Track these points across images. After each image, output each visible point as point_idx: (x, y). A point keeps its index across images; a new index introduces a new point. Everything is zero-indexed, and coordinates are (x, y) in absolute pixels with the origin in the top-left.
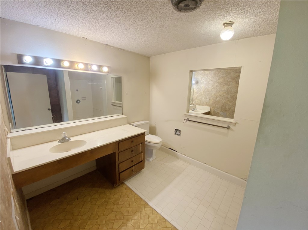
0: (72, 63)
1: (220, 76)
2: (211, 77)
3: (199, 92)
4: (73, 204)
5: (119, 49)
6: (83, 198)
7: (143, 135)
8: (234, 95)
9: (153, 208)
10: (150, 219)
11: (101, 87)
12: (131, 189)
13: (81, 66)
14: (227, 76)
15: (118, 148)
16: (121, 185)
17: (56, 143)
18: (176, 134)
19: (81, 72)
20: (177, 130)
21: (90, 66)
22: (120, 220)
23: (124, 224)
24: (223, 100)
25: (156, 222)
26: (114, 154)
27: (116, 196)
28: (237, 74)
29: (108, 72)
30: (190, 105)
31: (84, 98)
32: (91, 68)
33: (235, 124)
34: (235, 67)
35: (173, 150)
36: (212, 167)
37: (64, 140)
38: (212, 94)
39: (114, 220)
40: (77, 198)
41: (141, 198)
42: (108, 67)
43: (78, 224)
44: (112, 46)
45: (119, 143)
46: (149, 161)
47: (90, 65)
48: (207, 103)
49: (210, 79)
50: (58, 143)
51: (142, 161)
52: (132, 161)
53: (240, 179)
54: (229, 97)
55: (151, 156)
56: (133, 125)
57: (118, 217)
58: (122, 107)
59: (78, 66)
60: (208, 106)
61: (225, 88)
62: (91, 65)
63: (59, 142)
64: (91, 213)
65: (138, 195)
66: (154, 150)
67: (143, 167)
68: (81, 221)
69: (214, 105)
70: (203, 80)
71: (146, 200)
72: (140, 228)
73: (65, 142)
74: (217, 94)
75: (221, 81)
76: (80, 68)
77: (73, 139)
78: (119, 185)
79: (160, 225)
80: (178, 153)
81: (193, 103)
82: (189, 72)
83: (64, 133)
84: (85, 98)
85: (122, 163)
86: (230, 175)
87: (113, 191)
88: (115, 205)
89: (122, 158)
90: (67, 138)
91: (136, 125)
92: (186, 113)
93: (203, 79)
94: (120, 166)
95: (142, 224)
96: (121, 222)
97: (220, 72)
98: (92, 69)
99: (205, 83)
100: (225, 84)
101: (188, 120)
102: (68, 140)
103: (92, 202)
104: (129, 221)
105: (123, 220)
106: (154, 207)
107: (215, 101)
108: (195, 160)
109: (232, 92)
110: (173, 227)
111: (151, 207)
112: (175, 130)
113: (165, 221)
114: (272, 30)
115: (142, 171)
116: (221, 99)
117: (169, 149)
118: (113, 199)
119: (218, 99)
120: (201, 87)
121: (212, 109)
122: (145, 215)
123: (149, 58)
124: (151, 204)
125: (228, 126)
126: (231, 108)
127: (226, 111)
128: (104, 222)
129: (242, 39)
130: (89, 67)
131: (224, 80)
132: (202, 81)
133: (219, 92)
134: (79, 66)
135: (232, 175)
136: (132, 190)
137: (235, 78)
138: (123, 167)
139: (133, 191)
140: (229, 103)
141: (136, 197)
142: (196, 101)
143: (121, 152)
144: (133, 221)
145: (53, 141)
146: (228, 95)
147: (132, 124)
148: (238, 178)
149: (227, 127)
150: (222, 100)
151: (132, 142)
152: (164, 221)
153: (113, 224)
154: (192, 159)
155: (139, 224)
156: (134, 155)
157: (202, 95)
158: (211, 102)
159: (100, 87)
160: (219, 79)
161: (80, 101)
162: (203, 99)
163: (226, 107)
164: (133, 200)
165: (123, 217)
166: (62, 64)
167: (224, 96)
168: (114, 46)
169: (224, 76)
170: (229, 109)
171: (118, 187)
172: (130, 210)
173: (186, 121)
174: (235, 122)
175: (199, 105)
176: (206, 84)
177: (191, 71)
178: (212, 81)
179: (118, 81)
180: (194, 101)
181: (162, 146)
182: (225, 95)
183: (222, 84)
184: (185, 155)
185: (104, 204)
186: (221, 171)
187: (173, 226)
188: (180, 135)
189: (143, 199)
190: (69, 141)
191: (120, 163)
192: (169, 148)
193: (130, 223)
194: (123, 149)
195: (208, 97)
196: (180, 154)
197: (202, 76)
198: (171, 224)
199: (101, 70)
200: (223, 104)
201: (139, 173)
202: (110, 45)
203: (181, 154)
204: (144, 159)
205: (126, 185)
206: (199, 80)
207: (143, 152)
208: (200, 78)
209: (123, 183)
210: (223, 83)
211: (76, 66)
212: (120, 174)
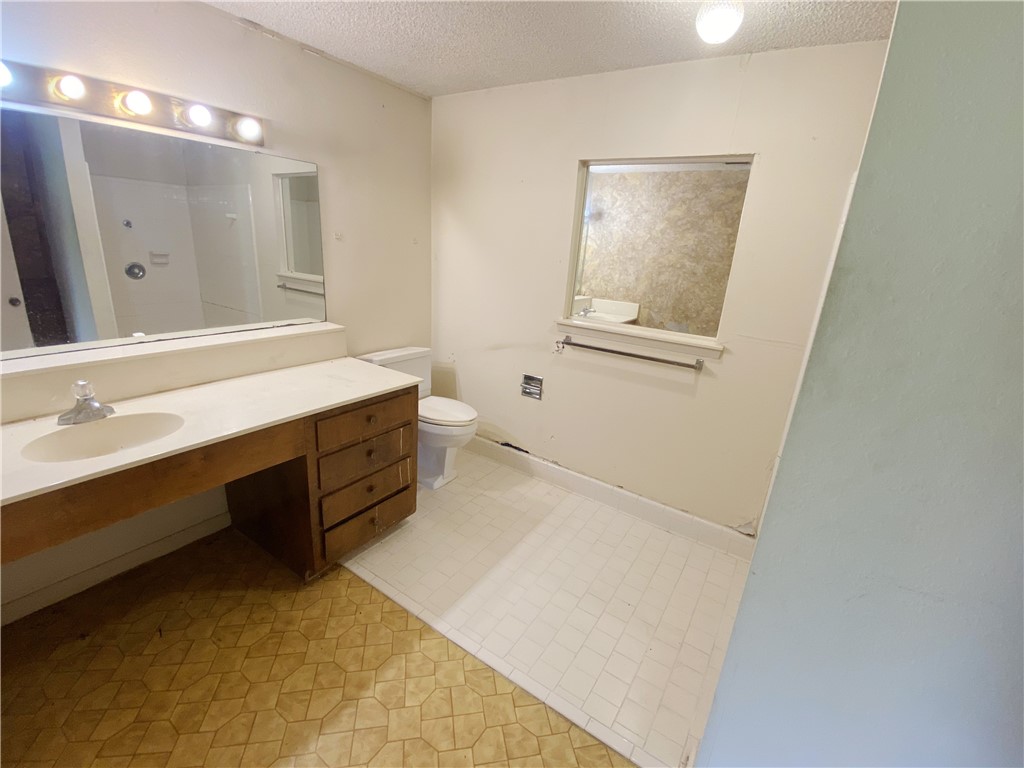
0: (97, 88)
1: (675, 197)
2: (644, 197)
3: (604, 251)
4: (145, 653)
5: (303, 47)
6: (185, 629)
7: (410, 394)
8: (716, 263)
9: (448, 640)
10: (440, 675)
11: (234, 216)
12: (368, 584)
13: (140, 105)
14: (697, 197)
15: (314, 443)
16: (332, 575)
17: (50, 425)
18: (525, 393)
19: (141, 132)
20: (528, 379)
21: (180, 109)
22: (333, 690)
23: (348, 700)
24: (680, 281)
25: (461, 679)
26: (301, 461)
27: (315, 612)
28: (732, 192)
29: (261, 144)
30: (576, 298)
31: (160, 259)
32: (184, 115)
33: (722, 352)
34: (732, 153)
35: (516, 448)
36: (640, 498)
37: (82, 413)
38: (647, 261)
39: (312, 691)
40: (160, 631)
41: (405, 611)
42: (260, 120)
43: (169, 720)
44: (273, 33)
45: (317, 421)
46: (430, 487)
47: (180, 105)
48: (628, 289)
49: (642, 206)
50: (59, 424)
51: (405, 488)
52: (370, 489)
53: (725, 529)
54: (700, 270)
55: (439, 468)
56: (370, 361)
57: (323, 680)
58: (324, 295)
59: (124, 102)
60: (630, 300)
61: (690, 239)
62: (184, 103)
63: (62, 421)
64: (220, 675)
65: (394, 602)
66: (448, 450)
67: (410, 509)
68: (180, 707)
69: (651, 297)
70: (621, 206)
71: (426, 616)
72: (407, 705)
73: (88, 419)
74: (661, 260)
75: (679, 214)
76: (134, 109)
77: (121, 410)
78: (322, 576)
79: (477, 689)
80: (531, 457)
81: (583, 289)
82: (577, 164)
83: (81, 383)
84: (166, 256)
85: (331, 497)
86: (696, 518)
87: (302, 595)
88: (312, 643)
89: (330, 480)
90: (97, 405)
91: (381, 361)
92: (561, 320)
93: (618, 204)
94: (325, 508)
95: (412, 693)
96: (337, 696)
97: (677, 183)
98: (188, 120)
99: (625, 217)
100: (689, 226)
101: (568, 342)
102: (100, 414)
103: (220, 640)
104: (368, 688)
105: (344, 687)
106: (452, 635)
107: (654, 285)
108: (586, 478)
109: (709, 255)
110: (517, 690)
111: (444, 637)
112: (522, 379)
113: (491, 674)
114: (861, 26)
115: (408, 522)
116: (675, 278)
117: (502, 444)
118: (303, 623)
119: (663, 278)
120: (611, 233)
121: (645, 312)
122: (423, 664)
123: (426, 101)
124: (441, 626)
125: (698, 362)
126: (703, 308)
127: (687, 318)
128: (272, 703)
129: (763, 50)
130: (176, 112)
131: (689, 210)
132: (614, 213)
133: (670, 252)
134: (129, 101)
135: (701, 517)
136: (373, 587)
137: (723, 204)
138: (335, 508)
139: (377, 590)
140: (697, 290)
141: (387, 609)
142: (593, 282)
143: (327, 455)
144: (379, 687)
145: (34, 418)
146: (698, 263)
147: (366, 356)
148: (719, 527)
149: (694, 363)
150: (677, 282)
151: (369, 419)
152: (490, 677)
153: (307, 703)
154: (579, 475)
155: (401, 694)
156: (377, 467)
157: (613, 260)
158: (642, 287)
159: (228, 215)
160: (670, 208)
161: (142, 269)
162: (617, 276)
163: (690, 305)
164: (378, 619)
165: (343, 677)
166: (51, 88)
167: (683, 266)
168: (281, 32)
169: (689, 195)
170: (698, 313)
171: (321, 580)
172: (370, 652)
173: (561, 346)
174: (721, 348)
175: (603, 297)
176: (627, 222)
177: (585, 164)
178: (646, 212)
179: (304, 190)
180: (586, 282)
181: (477, 437)
182: (687, 263)
183: (679, 223)
184: (556, 463)
185: (270, 641)
186: (668, 508)
187: (517, 686)
188: (540, 395)
189: (413, 615)
190: (105, 416)
191: (322, 497)
192: (501, 441)
193: (369, 693)
194: (335, 446)
195: (631, 270)
196: (536, 459)
197: (615, 194)
198: (511, 682)
199: (229, 129)
200: (678, 296)
201: (397, 529)
202: (267, 26)
203: (541, 461)
204: (414, 480)
205: (351, 572)
206: (605, 208)
207: (411, 454)
208: (608, 199)
209: (337, 567)
210: (684, 221)
211: (117, 102)
212: (327, 535)
